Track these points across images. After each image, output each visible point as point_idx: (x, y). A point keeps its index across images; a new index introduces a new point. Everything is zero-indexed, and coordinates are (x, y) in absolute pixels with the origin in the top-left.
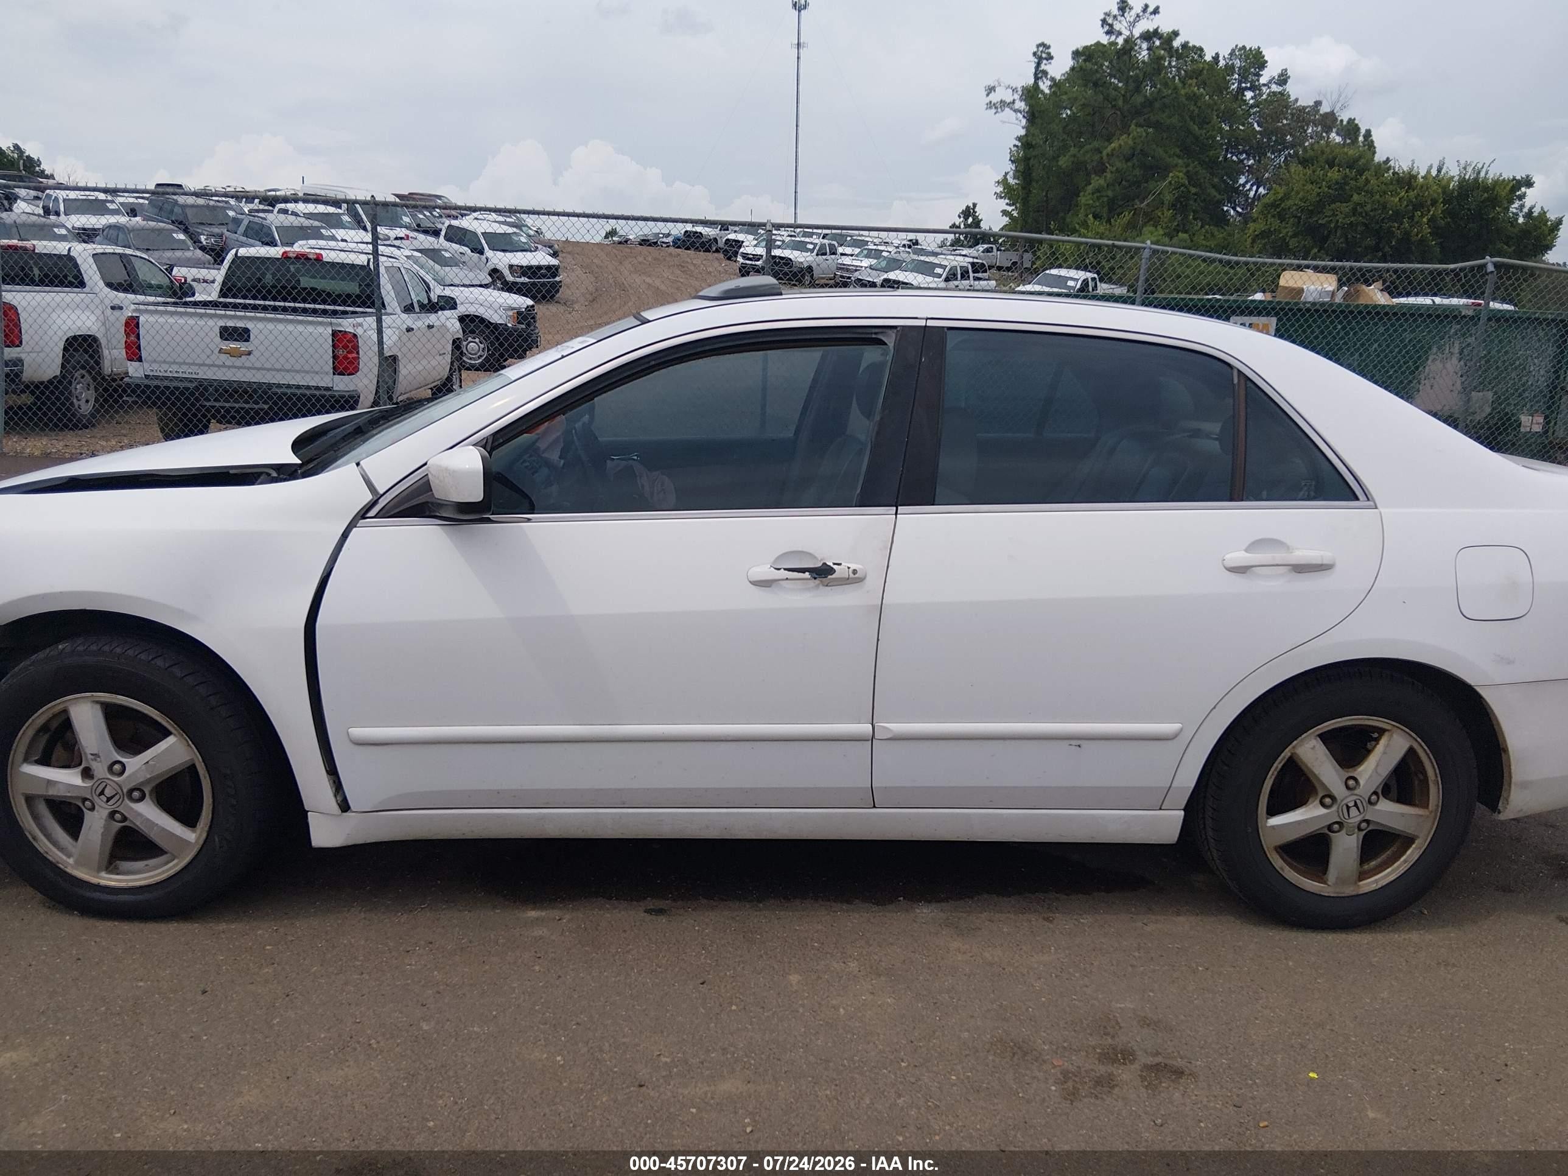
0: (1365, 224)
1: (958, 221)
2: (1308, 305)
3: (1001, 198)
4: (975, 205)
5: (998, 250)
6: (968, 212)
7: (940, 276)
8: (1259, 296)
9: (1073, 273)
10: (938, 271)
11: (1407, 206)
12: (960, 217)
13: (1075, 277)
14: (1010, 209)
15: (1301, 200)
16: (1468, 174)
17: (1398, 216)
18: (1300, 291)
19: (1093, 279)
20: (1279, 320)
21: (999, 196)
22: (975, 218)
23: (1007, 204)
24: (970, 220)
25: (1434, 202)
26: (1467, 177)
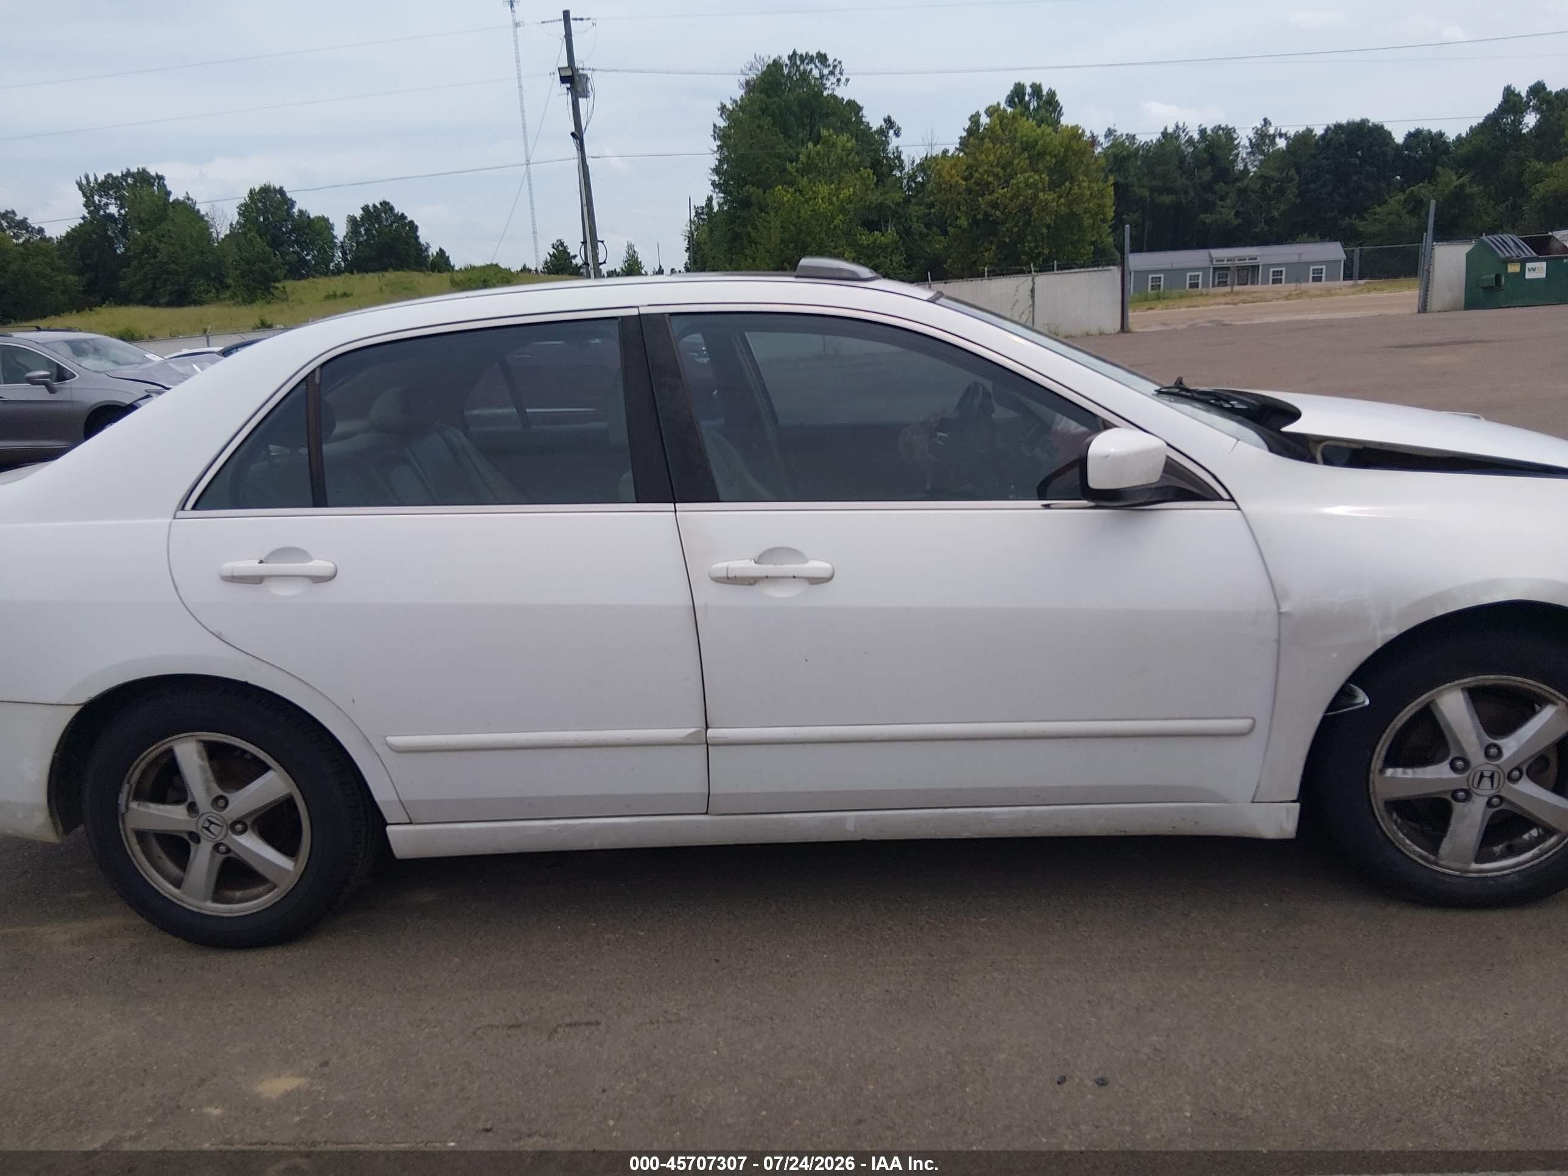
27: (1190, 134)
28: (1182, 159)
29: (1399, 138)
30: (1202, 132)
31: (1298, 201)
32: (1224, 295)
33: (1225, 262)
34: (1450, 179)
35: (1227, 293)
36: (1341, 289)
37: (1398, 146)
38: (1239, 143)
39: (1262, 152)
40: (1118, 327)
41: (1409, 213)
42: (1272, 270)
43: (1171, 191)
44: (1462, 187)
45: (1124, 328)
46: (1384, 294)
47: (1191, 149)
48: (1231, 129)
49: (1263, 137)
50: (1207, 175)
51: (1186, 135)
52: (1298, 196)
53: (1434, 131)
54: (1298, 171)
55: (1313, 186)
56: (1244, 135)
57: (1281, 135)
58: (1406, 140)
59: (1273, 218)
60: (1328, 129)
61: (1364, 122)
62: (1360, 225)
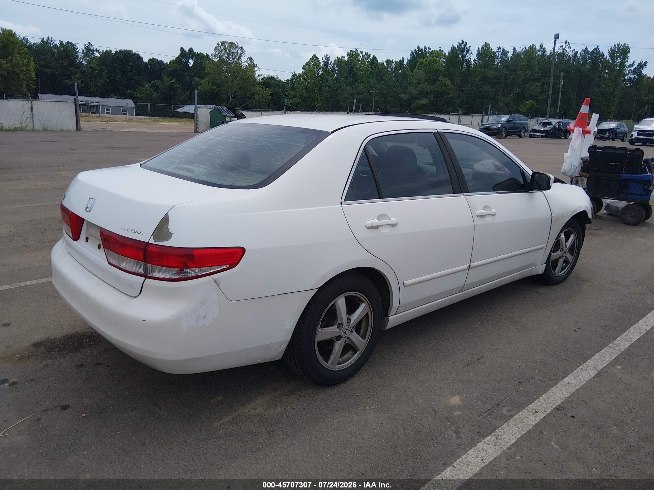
27: (55, 43)
28: (53, 53)
29: (146, 60)
30: (61, 43)
31: (108, 80)
32: (97, 117)
33: (85, 103)
34: (168, 80)
35: (98, 116)
36: (145, 120)
37: (146, 63)
38: (79, 51)
39: (89, 57)
40: (75, 128)
41: (154, 91)
42: (105, 108)
43: (49, 68)
44: (173, 83)
45: (78, 128)
46: (164, 123)
47: (56, 50)
48: (74, 44)
49: (89, 51)
50: (66, 63)
51: (53, 43)
52: (108, 78)
53: (159, 60)
54: (106, 67)
55: (113, 75)
56: (80, 48)
57: (97, 51)
58: (149, 61)
59: (98, 86)
60: (116, 52)
61: (130, 51)
62: (135, 94)
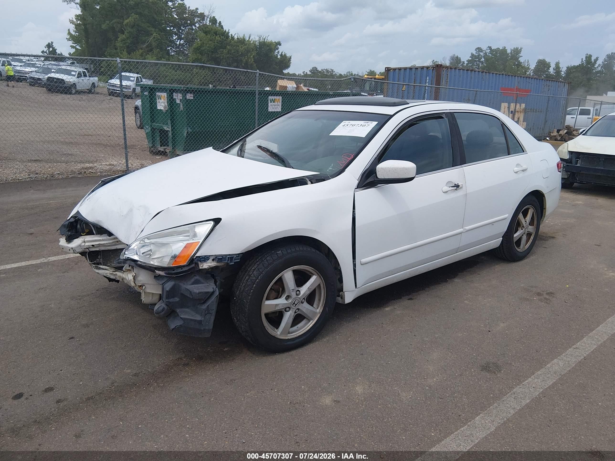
0: (232, 57)
1: (45, 50)
2: (290, 92)
3: (70, 40)
4: (52, 43)
5: (77, 63)
6: (49, 46)
7: (74, 75)
8: (268, 89)
9: (131, 75)
10: (73, 73)
11: (245, 51)
12: (46, 48)
13: (134, 76)
14: (75, 45)
15: (208, 47)
16: (261, 40)
17: (242, 55)
18: (286, 87)
19: (140, 77)
20: (283, 98)
21: (68, 40)
22: (53, 48)
23: (73, 43)
24: (51, 49)
25: (253, 50)
26: (261, 41)
